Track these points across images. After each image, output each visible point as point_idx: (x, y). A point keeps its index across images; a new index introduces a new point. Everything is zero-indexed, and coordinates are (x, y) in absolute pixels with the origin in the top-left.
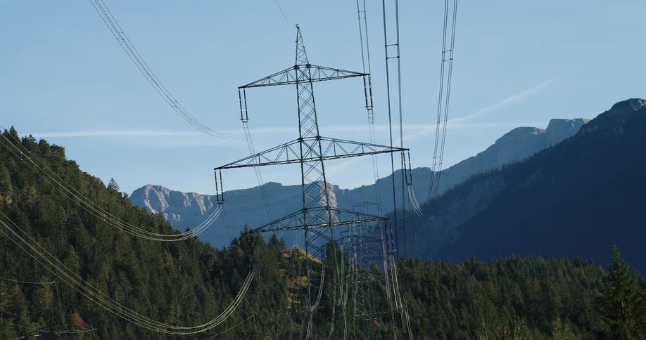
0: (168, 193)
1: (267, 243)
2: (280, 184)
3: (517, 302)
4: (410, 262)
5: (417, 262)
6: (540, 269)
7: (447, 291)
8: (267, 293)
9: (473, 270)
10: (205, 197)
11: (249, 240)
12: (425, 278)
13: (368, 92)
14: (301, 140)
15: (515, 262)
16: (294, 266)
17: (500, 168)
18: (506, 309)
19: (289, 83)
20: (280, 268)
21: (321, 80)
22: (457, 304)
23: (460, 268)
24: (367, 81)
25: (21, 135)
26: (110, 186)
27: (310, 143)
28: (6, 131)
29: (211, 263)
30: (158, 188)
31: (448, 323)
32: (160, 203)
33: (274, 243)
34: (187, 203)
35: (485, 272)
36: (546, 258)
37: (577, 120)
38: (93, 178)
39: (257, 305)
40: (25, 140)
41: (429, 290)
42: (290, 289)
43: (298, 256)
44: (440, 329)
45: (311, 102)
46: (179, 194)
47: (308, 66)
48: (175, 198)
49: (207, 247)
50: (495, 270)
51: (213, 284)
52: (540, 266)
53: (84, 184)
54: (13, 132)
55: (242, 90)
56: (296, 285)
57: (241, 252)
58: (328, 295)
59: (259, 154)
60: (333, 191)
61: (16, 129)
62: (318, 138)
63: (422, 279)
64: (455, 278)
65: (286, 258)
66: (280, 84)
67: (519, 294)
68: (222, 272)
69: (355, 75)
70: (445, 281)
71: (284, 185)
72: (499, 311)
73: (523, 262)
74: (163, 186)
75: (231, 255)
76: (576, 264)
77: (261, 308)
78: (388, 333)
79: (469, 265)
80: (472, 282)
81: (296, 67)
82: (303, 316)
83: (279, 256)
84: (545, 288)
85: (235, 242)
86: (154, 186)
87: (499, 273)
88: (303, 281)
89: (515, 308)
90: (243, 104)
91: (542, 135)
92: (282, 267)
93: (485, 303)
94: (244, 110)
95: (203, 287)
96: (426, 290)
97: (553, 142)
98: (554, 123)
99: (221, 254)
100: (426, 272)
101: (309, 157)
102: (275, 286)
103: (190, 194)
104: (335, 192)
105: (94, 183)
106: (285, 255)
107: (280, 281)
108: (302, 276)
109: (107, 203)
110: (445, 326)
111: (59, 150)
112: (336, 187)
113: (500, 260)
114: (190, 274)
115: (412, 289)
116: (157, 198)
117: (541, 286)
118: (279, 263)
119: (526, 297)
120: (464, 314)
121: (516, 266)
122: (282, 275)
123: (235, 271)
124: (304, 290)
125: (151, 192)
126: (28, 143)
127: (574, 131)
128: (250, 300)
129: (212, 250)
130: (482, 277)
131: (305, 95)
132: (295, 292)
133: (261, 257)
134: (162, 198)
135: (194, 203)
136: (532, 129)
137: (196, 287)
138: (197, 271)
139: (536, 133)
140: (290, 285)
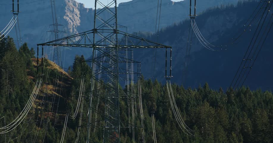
1: (18, 50)
3: (246, 130)
4: (149, 83)
5: (155, 84)
8: (14, 97)
9: (205, 96)
12: (161, 98)
15: (245, 94)
16: (41, 74)
17: (235, 5)
18: (234, 135)
20: (28, 75)
23: (194, 93)
33: (24, 51)
35: (216, 99)
41: (164, 110)
43: (46, 66)
50: (225, 99)
52: (268, 100)
58: (71, 104)
60: (78, 9)
63: (158, 99)
64: (188, 102)
65: (35, 67)
67: (248, 124)
72: (228, 136)
73: (252, 94)
79: (201, 91)
80: (206, 107)
82: (46, 122)
83: (28, 64)
87: (229, 102)
89: (243, 135)
92: (29, 74)
93: (216, 128)
96: (161, 109)
100: (162, 93)
102: (21, 91)
104: (80, 10)
106: (35, 64)
107: (26, 87)
108: (48, 84)
113: (231, 91)
115: (148, 107)
117: (269, 118)
118: (28, 70)
119: (255, 126)
121: (245, 97)
122: (29, 81)
130: (214, 104)
132: (40, 98)
133: (11, 62)
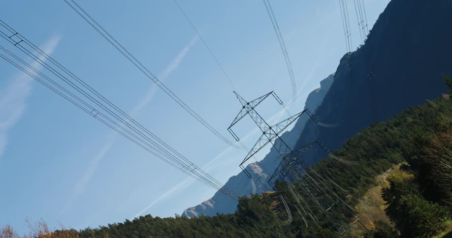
0: (194, 209)
1: (251, 198)
2: (234, 176)
3: (364, 154)
6: (361, 137)
7: (332, 169)
8: (265, 217)
10: (209, 200)
11: (243, 202)
13: (277, 98)
14: (264, 133)
16: (267, 200)
19: (245, 115)
21: (256, 106)
22: (342, 170)
24: (274, 95)
25: (131, 220)
26: (176, 217)
27: (269, 132)
28: (125, 222)
29: (235, 220)
30: (189, 209)
31: (344, 179)
32: (194, 214)
34: (204, 207)
36: (360, 132)
37: (330, 76)
38: (168, 218)
39: (264, 224)
40: (134, 221)
42: (272, 210)
43: (266, 195)
44: (343, 183)
45: (258, 116)
46: (199, 206)
47: (248, 104)
48: (198, 208)
49: (229, 215)
50: (345, 149)
51: (241, 227)
53: (167, 222)
54: (127, 221)
55: (229, 129)
56: (273, 206)
57: (243, 208)
59: (252, 149)
61: (128, 219)
62: (270, 128)
65: (262, 199)
66: (242, 118)
67: (362, 151)
68: (242, 221)
69: (268, 95)
70: (329, 166)
71: (236, 175)
73: (353, 139)
74: (190, 207)
75: (241, 212)
76: (372, 126)
77: (266, 224)
78: (324, 199)
81: (244, 107)
83: (259, 200)
84: (370, 142)
85: (238, 206)
86: (188, 209)
87: (347, 149)
88: (275, 203)
89: (364, 157)
90: (234, 135)
91: (321, 90)
92: (263, 203)
94: (235, 137)
95: (239, 231)
97: (327, 90)
98: (322, 83)
99: (236, 215)
101: (271, 137)
102: (266, 212)
103: (203, 203)
104: (258, 165)
105: (170, 220)
107: (266, 209)
108: (273, 201)
109: (180, 224)
110: (344, 181)
111: (149, 216)
112: (257, 162)
113: (344, 145)
114: (231, 229)
116: (191, 213)
118: (261, 203)
119: (365, 150)
120: (348, 172)
121: (351, 142)
122: (265, 206)
123: (247, 217)
124: (278, 206)
125: (187, 212)
126: (135, 221)
127: (332, 81)
128: (260, 224)
129: (231, 215)
131: (255, 115)
132: (275, 209)
133: (252, 205)
134: (193, 212)
135: (207, 206)
136: (316, 90)
137: (237, 233)
138: (233, 227)
139: (318, 91)
140: (271, 208)
